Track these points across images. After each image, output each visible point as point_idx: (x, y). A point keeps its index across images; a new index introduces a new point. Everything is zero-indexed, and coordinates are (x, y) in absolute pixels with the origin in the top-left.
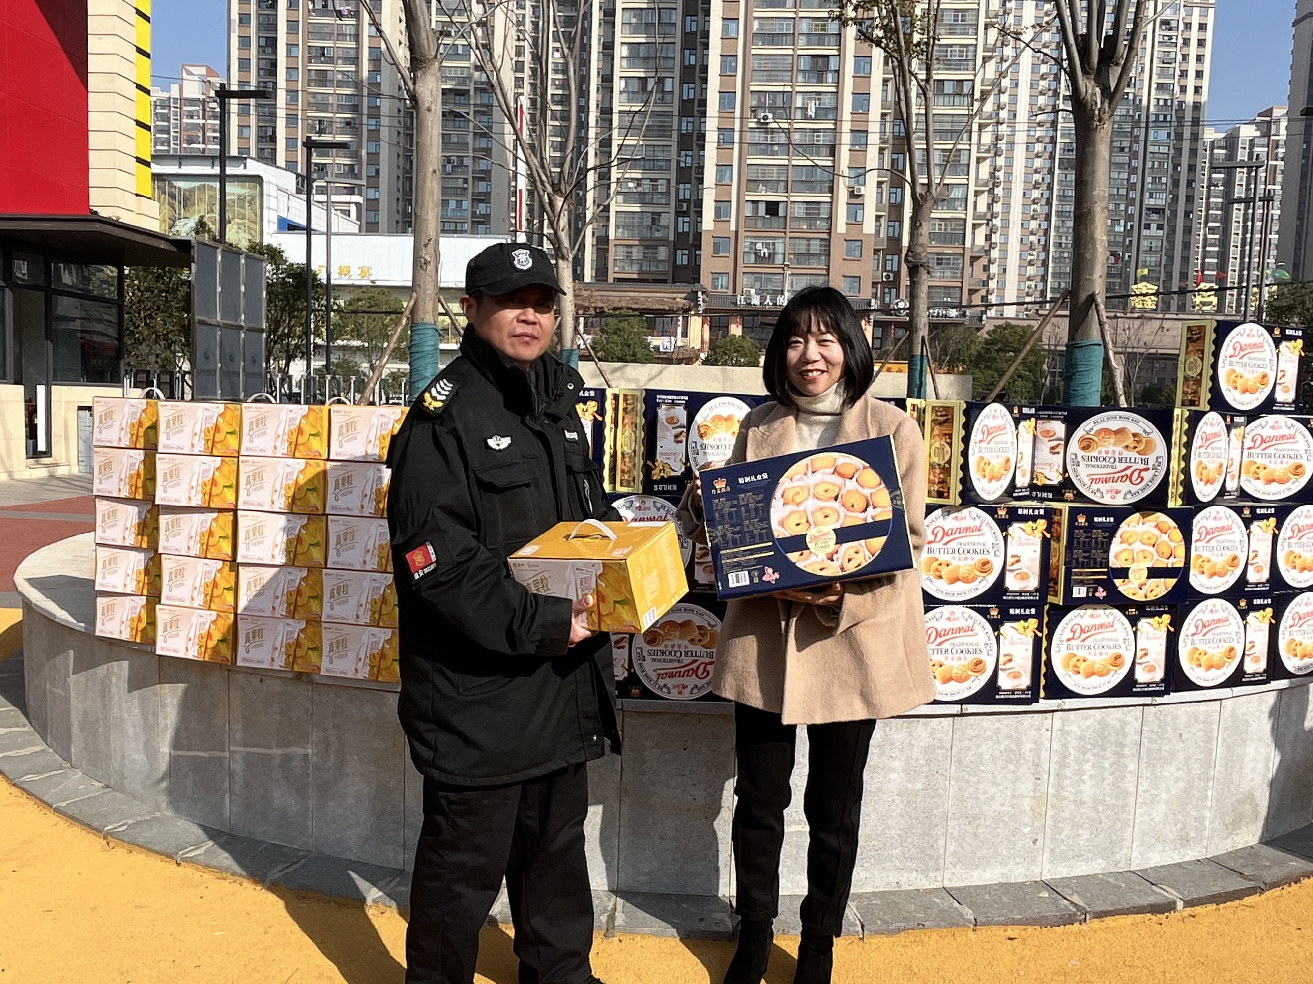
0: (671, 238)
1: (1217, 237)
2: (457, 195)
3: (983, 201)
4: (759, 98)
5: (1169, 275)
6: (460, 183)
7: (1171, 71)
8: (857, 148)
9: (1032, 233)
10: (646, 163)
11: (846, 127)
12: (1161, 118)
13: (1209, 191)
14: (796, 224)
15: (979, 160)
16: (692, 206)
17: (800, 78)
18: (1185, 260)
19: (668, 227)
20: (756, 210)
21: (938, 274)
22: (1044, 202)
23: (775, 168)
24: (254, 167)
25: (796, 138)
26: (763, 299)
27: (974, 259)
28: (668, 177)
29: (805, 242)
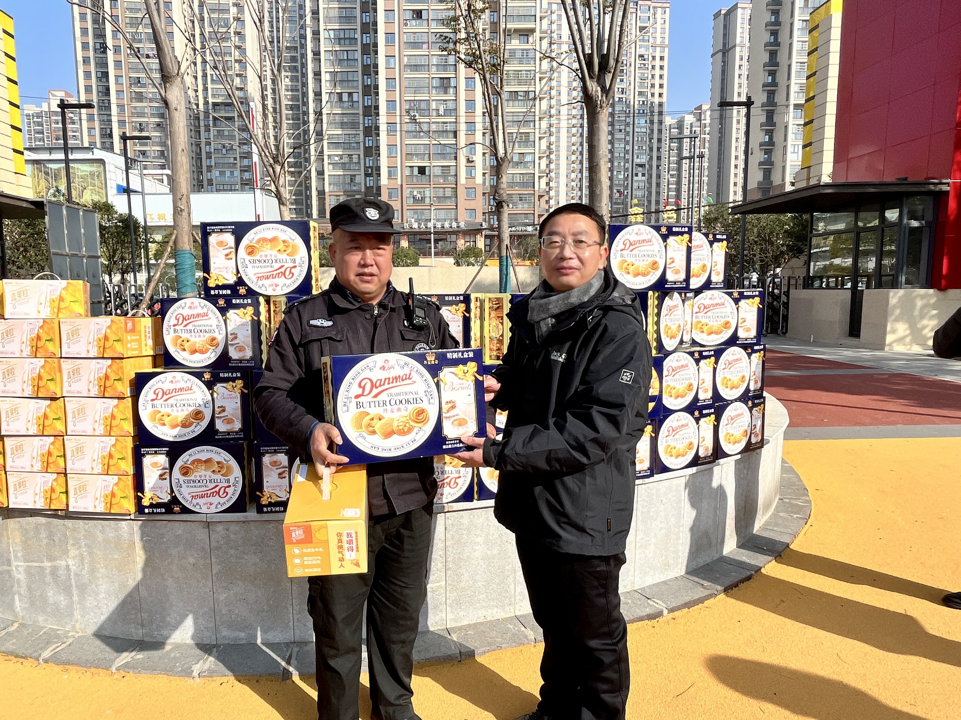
0: (363, 190)
1: (675, 179)
2: (230, 167)
3: (544, 162)
4: (410, 105)
5: (649, 202)
6: (232, 160)
7: (646, 85)
8: (470, 133)
9: (573, 181)
10: (346, 145)
11: (462, 120)
12: (641, 112)
13: (669, 153)
14: (436, 179)
15: (540, 138)
16: (374, 170)
17: (434, 92)
18: (658, 193)
19: (360, 184)
20: (412, 172)
21: (520, 206)
22: (578, 162)
23: (422, 146)
24: (98, 154)
25: (434, 127)
26: (420, 224)
27: (540, 197)
28: (358, 153)
29: (442, 190)
